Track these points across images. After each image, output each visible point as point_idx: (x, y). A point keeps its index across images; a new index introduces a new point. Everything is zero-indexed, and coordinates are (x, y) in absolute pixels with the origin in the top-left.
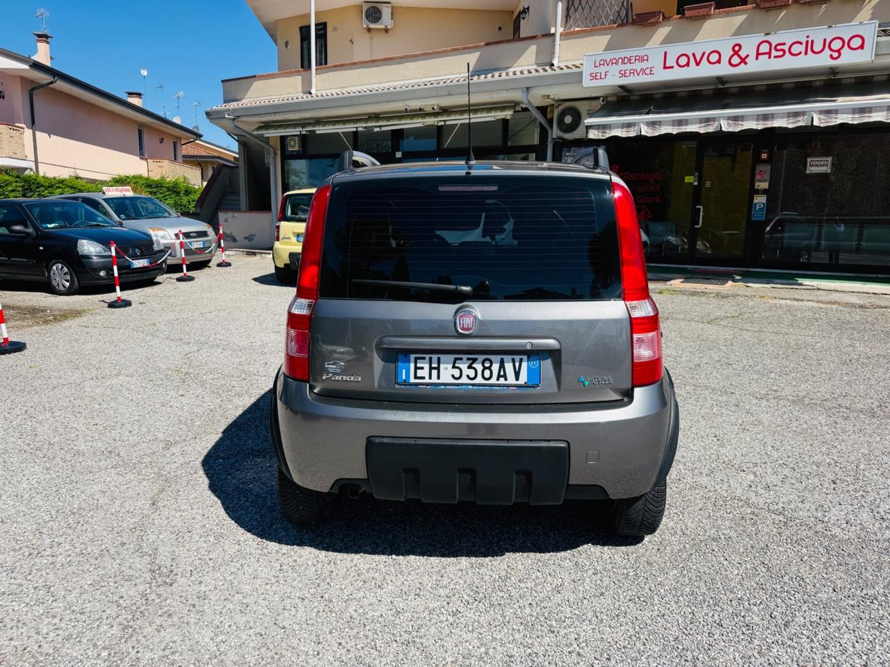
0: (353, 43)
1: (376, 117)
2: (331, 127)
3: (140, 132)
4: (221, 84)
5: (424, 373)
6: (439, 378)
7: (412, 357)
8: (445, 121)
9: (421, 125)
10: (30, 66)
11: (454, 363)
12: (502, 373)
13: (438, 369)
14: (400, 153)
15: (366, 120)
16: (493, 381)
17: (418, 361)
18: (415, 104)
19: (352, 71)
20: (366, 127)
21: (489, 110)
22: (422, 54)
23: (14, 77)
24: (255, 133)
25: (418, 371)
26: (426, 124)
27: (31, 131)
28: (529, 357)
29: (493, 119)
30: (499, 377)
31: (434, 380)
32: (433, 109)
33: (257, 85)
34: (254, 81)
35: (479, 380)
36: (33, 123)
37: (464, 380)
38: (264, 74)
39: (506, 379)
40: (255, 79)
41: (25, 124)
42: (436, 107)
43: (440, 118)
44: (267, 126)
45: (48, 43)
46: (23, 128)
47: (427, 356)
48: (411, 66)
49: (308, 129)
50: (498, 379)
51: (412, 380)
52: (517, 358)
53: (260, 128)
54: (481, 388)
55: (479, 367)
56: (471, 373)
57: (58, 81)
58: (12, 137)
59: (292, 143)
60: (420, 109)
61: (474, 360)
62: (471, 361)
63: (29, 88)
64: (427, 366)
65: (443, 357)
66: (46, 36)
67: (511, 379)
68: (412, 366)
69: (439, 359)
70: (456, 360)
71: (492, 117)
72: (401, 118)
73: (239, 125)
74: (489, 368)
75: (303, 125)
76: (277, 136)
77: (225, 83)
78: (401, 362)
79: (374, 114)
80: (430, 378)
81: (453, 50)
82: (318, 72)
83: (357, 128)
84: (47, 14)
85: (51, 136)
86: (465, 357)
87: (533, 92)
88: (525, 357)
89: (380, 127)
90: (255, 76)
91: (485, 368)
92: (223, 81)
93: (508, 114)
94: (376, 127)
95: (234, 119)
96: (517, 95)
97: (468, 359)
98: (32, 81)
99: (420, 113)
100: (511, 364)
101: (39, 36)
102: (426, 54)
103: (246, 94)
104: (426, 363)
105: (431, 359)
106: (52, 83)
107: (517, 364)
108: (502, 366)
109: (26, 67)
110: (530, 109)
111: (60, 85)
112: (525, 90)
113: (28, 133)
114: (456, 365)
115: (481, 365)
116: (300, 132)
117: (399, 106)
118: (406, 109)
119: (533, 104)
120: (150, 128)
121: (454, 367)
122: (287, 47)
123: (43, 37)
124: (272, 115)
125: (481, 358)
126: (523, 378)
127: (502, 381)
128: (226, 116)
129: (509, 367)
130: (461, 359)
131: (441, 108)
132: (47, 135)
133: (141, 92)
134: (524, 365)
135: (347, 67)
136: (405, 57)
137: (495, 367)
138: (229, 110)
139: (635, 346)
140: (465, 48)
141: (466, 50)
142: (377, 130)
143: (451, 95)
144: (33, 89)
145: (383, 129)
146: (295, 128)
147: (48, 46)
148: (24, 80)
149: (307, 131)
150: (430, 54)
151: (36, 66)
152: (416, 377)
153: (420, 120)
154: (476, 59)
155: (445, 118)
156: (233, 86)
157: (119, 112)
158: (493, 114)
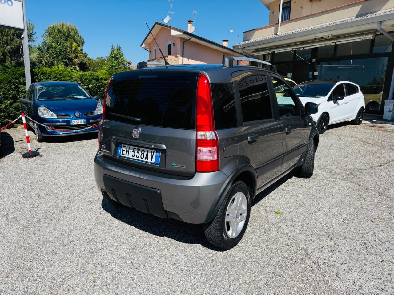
0: (302, 8)
1: (303, 43)
2: (282, 49)
3: (224, 56)
4: (243, 34)
5: (124, 152)
6: (128, 155)
7: (123, 145)
8: (335, 42)
9: (323, 45)
10: (183, 33)
11: (133, 150)
12: (147, 157)
13: (128, 151)
14: (315, 60)
15: (297, 45)
16: (144, 160)
17: (124, 147)
18: (319, 35)
19: (297, 22)
20: (297, 48)
21: (359, 35)
22: (331, 10)
23: (178, 38)
24: (251, 54)
25: (123, 151)
26: (325, 45)
27: (182, 58)
28: (157, 151)
29: (361, 40)
30: (146, 158)
31: (127, 156)
32: (328, 37)
33: (257, 33)
34: (255, 31)
35: (139, 158)
36: (183, 55)
37: (135, 158)
38: (259, 28)
39: (148, 160)
40: (256, 30)
41: (180, 55)
42: (330, 36)
43: (333, 41)
44: (257, 50)
45: (191, 23)
46: (179, 57)
47: (126, 146)
48: (325, 16)
49: (272, 51)
50: (145, 159)
51: (121, 155)
52: (153, 151)
53: (254, 52)
54: (140, 162)
55: (140, 153)
56: (137, 155)
57: (192, 38)
58: (175, 60)
59: (268, 58)
60: (322, 38)
61: (139, 150)
62: (138, 150)
63: (183, 41)
64: (125, 150)
65: (130, 146)
66: (191, 21)
67: (149, 160)
68: (122, 149)
69: (129, 147)
70: (134, 148)
71: (361, 38)
72: (313, 43)
73: (245, 51)
74: (143, 154)
75: (270, 50)
76: (262, 55)
77: (245, 33)
78: (119, 147)
79: (302, 41)
80: (126, 155)
81: (347, 6)
82: (282, 24)
83: (293, 49)
84: (196, 12)
85: (189, 59)
86: (137, 148)
87: (384, 24)
88: (155, 151)
89: (303, 47)
90: (256, 29)
91: (142, 154)
92: (244, 33)
93: (371, 37)
94: (302, 48)
95: (243, 49)
96: (375, 26)
97: (138, 149)
98: (184, 39)
99: (322, 39)
100: (150, 153)
101: (189, 21)
102: (333, 9)
103: (252, 37)
104: (125, 148)
105: (127, 147)
106: (190, 39)
107: (152, 154)
108: (147, 154)
109: (181, 34)
110: (384, 34)
111: (193, 39)
112: (378, 23)
113: (181, 58)
114: (134, 151)
115: (141, 152)
116: (269, 52)
117: (312, 37)
118: (315, 38)
119: (386, 30)
120: (227, 54)
121: (133, 152)
122: (273, 14)
123: (190, 22)
124: (257, 46)
125: (141, 149)
126: (153, 161)
127: (146, 160)
128: (239, 48)
129: (149, 154)
130: (135, 149)
131: (334, 36)
132: (187, 59)
133: (228, 40)
134: (155, 154)
135: (294, 21)
136: (322, 12)
137: (145, 154)
138: (241, 45)
139: (198, 152)
140: (353, 4)
141: (354, 5)
142: (302, 49)
143: (338, 29)
144: (184, 42)
145: (305, 48)
146: (266, 51)
147: (191, 25)
148: (181, 38)
149: (272, 52)
150: (335, 9)
151: (185, 33)
152: (122, 154)
153: (323, 43)
154: (359, 9)
155: (335, 41)
156: (248, 34)
157: (216, 49)
158: (361, 37)
